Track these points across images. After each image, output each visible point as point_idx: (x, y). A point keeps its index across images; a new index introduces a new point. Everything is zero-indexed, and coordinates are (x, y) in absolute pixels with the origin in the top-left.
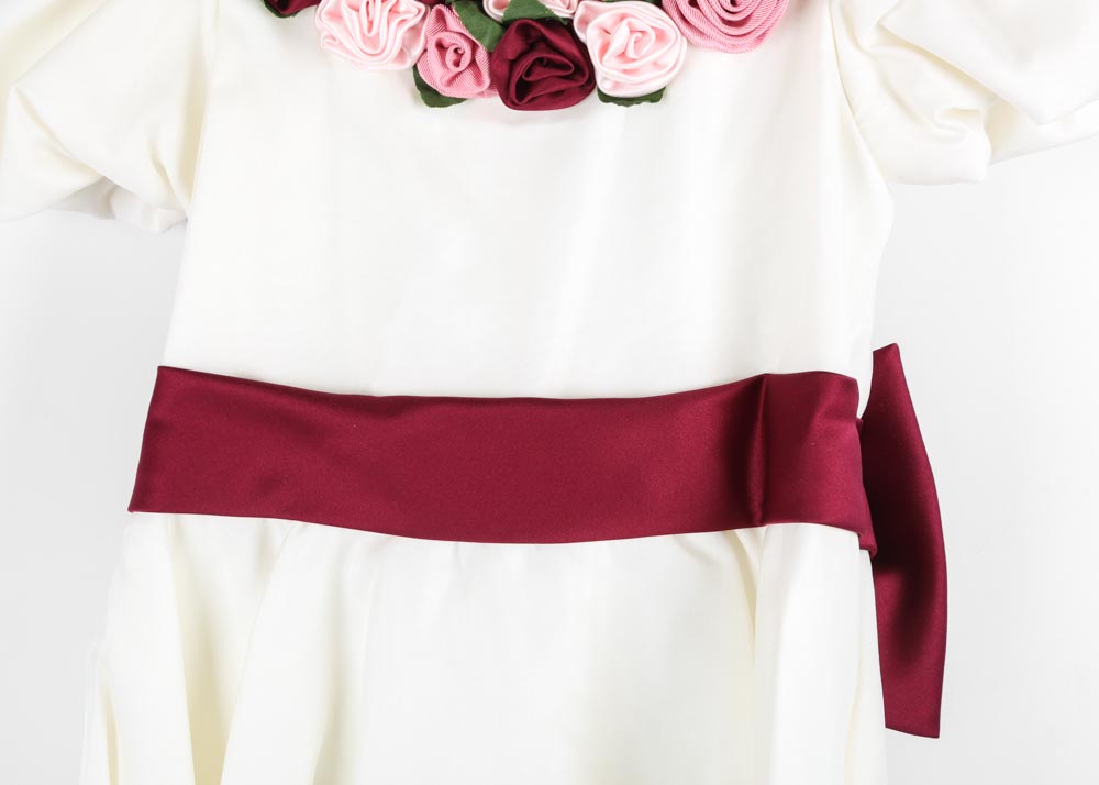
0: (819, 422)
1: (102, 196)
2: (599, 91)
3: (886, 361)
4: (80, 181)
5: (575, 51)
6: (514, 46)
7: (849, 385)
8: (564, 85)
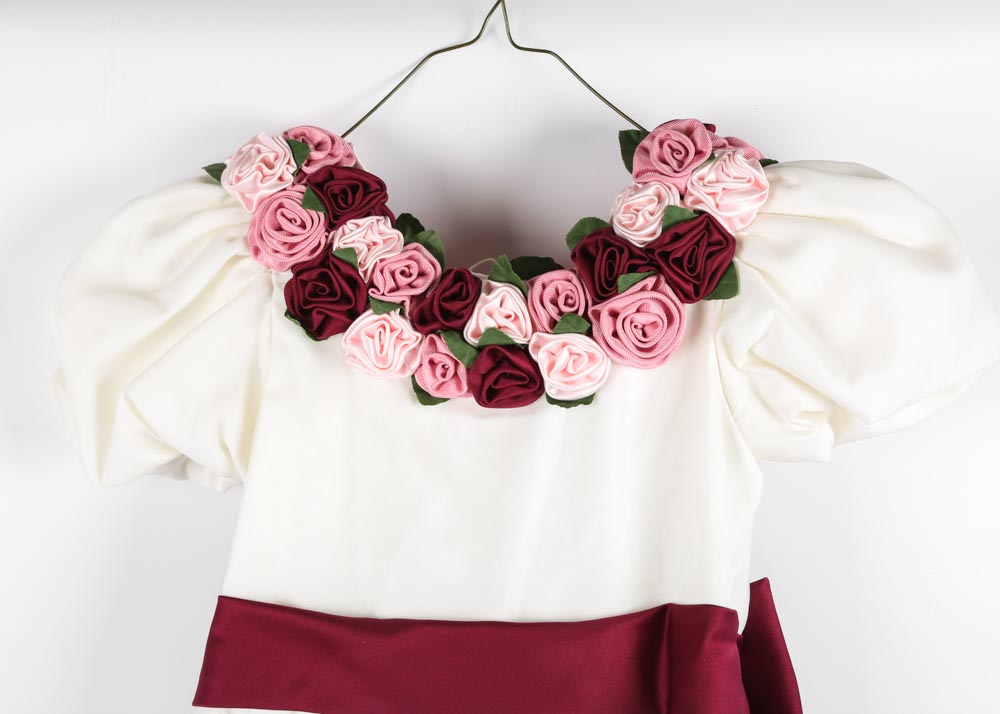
0: (709, 644)
1: (180, 466)
2: (547, 396)
3: (760, 592)
4: (166, 457)
5: (529, 367)
6: (486, 363)
7: (732, 615)
8: (521, 392)
